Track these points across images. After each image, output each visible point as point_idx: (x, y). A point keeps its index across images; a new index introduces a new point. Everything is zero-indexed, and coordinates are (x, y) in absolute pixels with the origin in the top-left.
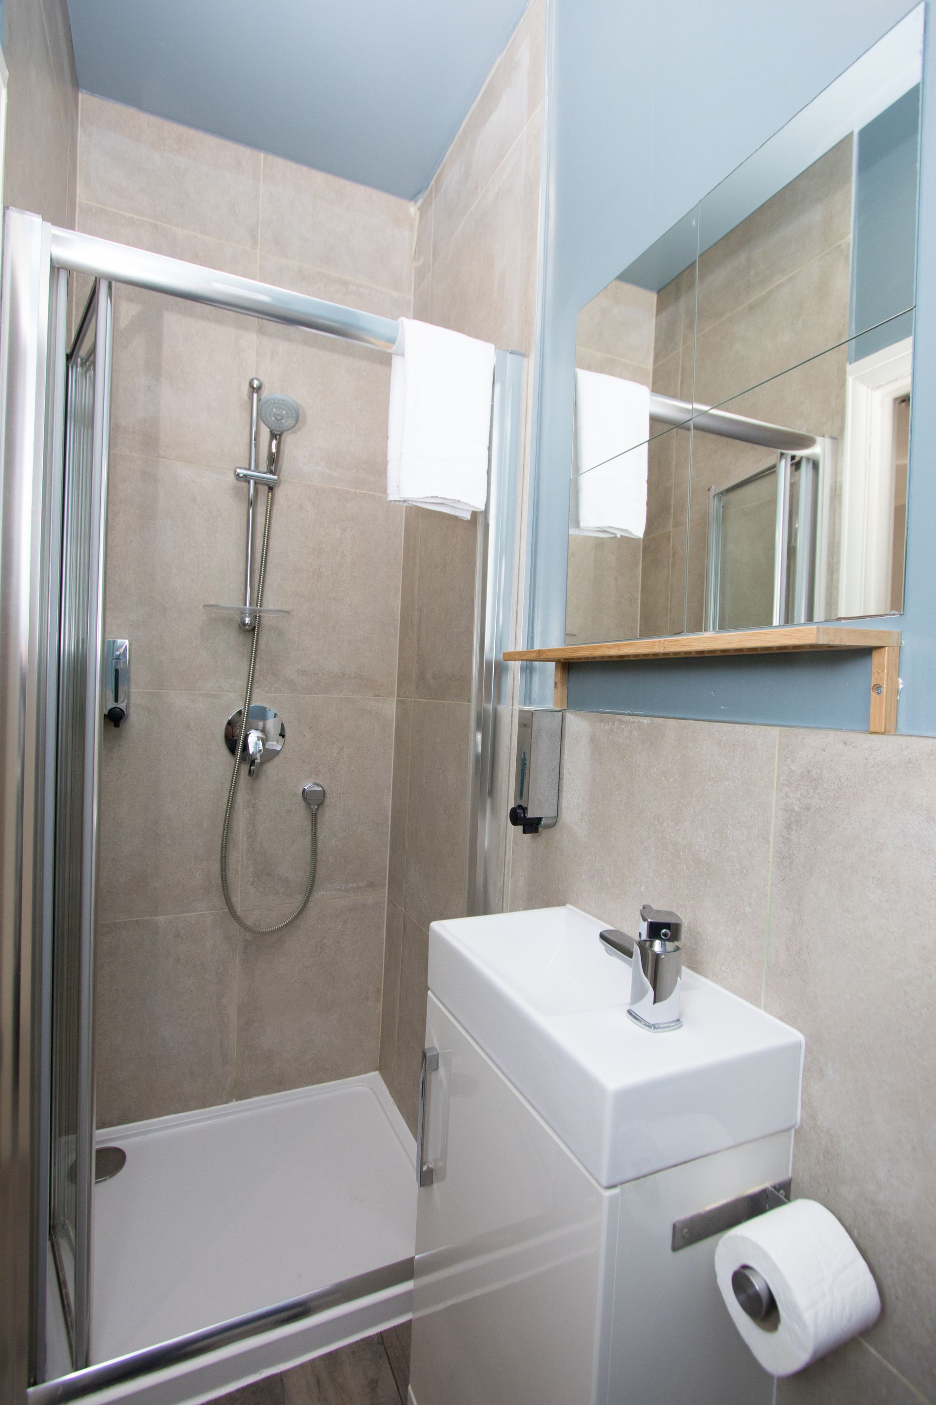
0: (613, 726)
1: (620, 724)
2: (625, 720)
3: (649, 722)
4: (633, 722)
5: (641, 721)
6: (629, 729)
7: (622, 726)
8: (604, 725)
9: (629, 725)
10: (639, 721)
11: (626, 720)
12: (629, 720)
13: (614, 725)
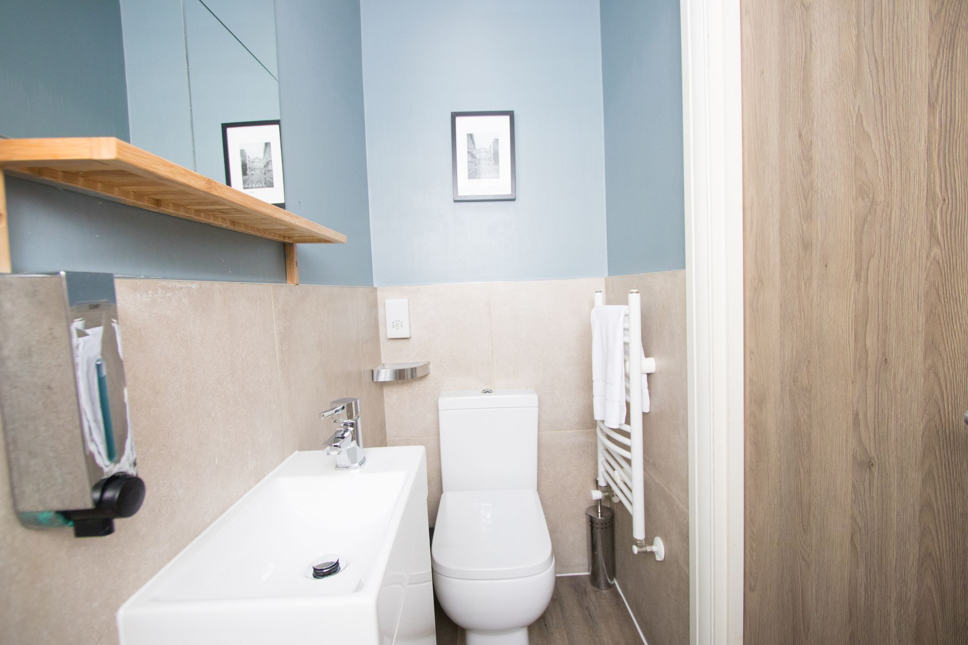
0: (155, 296)
1: (164, 292)
2: (170, 286)
3: (198, 287)
4: (181, 288)
5: (190, 286)
6: (177, 298)
7: (168, 295)
8: (141, 296)
9: (176, 291)
10: (188, 287)
11: (172, 286)
12: (175, 286)
13: (157, 294)
